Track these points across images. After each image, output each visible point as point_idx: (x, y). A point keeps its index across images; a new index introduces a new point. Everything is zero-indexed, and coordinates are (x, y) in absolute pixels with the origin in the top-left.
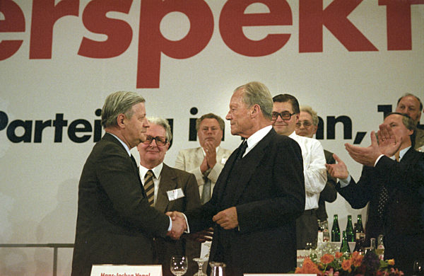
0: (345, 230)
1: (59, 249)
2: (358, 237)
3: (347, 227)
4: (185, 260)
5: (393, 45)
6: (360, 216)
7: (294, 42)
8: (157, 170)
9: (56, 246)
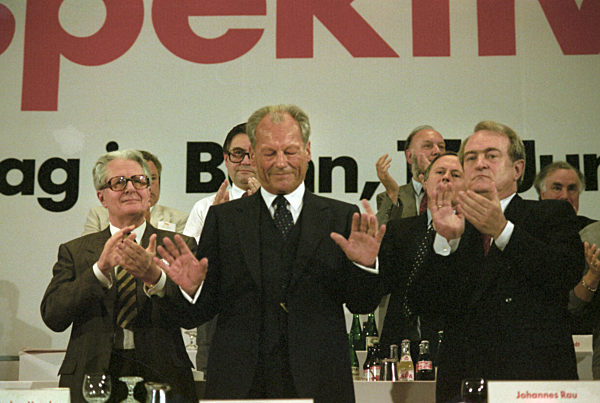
2: (369, 345)
3: (352, 328)
4: (106, 380)
5: (419, 50)
7: (268, 43)
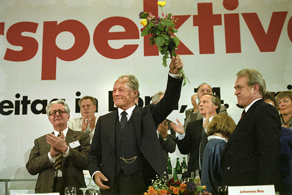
0: (175, 167)
1: (9, 182)
2: (183, 172)
3: (177, 165)
4: (74, 189)
6: (184, 158)
7: (141, 50)
8: (65, 132)
9: (7, 181)
